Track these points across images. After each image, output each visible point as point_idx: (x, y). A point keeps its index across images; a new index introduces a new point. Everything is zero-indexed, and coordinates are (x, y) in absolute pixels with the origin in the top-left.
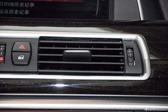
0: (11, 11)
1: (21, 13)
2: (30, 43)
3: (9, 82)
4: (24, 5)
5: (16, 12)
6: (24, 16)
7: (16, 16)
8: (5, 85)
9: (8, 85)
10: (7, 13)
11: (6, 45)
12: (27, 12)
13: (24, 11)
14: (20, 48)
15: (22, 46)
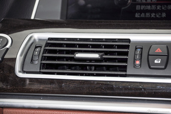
0: (148, 15)
1: (157, 16)
2: (167, 47)
3: (145, 86)
4: (161, 8)
5: (153, 15)
6: (161, 19)
7: (153, 19)
8: (141, 89)
9: (145, 89)
10: (144, 16)
11: (142, 49)
12: (164, 15)
13: (161, 14)
14: (157, 51)
15: (159, 49)
